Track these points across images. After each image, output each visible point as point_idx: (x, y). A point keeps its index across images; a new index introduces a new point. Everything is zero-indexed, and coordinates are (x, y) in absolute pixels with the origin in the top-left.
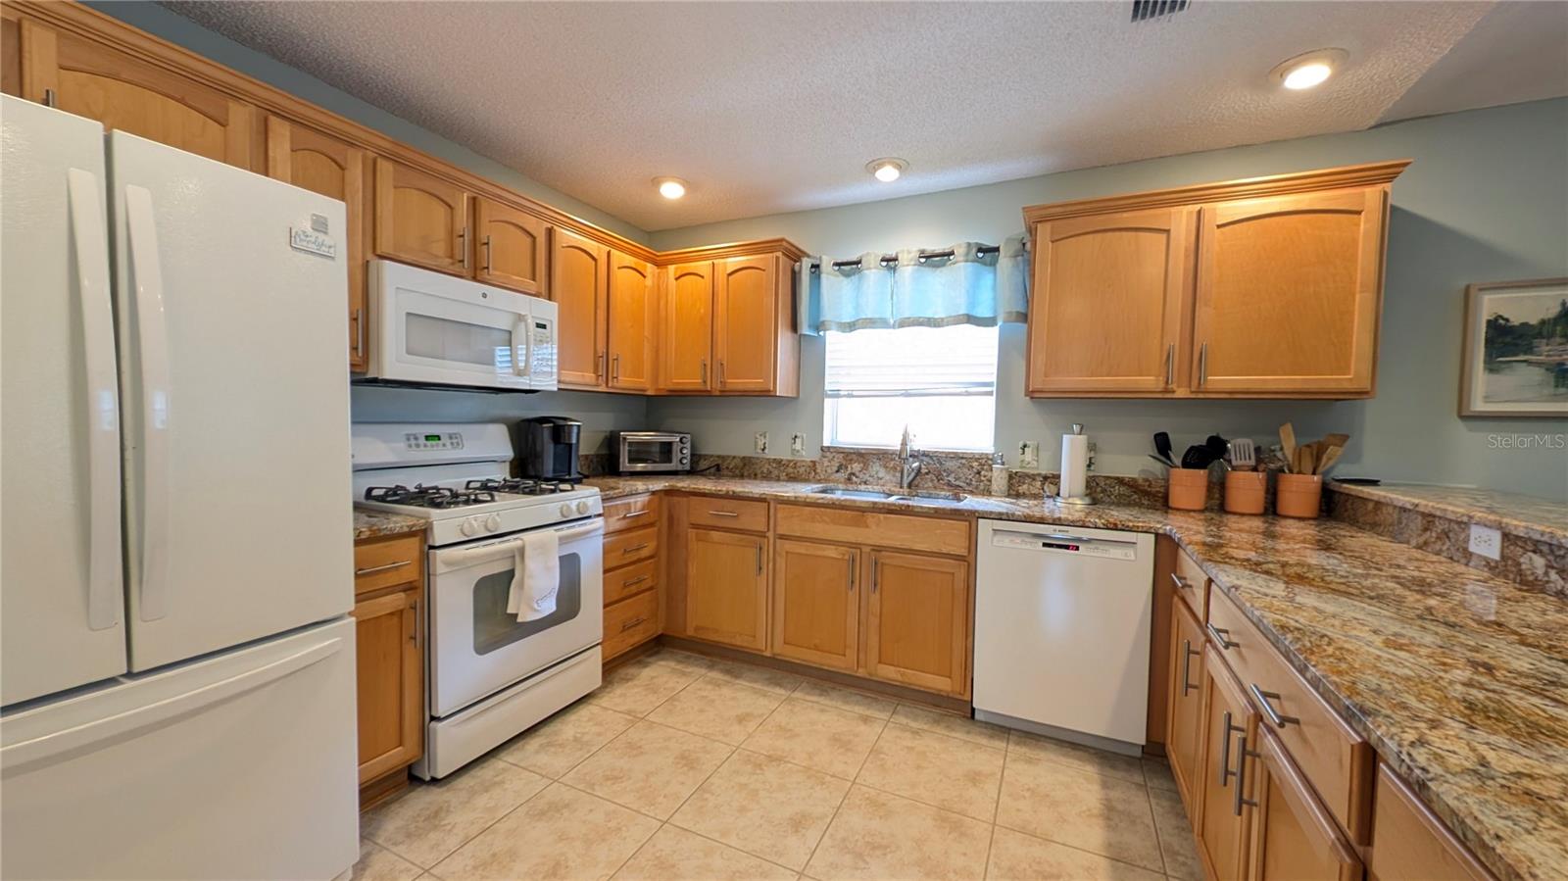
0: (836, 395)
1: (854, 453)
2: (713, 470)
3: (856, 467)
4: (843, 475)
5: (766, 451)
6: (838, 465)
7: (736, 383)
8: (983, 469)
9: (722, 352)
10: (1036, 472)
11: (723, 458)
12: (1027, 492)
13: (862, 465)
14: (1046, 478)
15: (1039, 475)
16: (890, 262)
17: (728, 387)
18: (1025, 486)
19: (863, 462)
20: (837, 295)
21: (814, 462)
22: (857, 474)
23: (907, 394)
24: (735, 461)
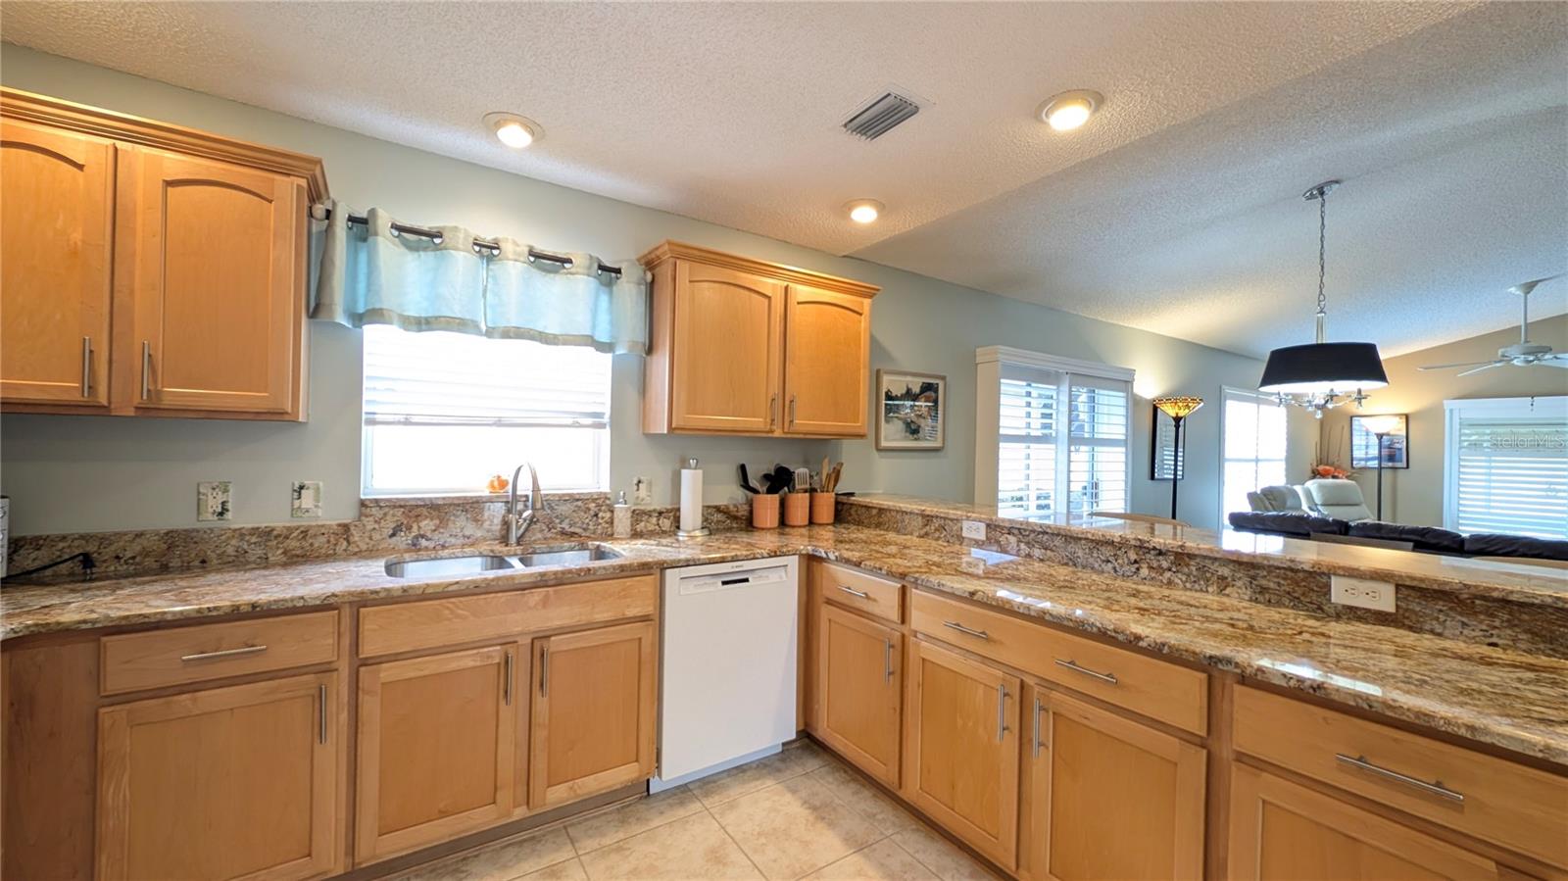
1: (424, 506)
2: (64, 568)
3: (427, 525)
4: (403, 540)
5: (229, 515)
6: (393, 525)
7: (175, 393)
8: (600, 510)
10: (652, 508)
11: (103, 540)
12: (644, 530)
13: (437, 522)
14: (660, 513)
15: (654, 510)
18: (643, 524)
19: (438, 517)
20: (403, 277)
21: (346, 527)
22: (429, 534)
24: (143, 541)
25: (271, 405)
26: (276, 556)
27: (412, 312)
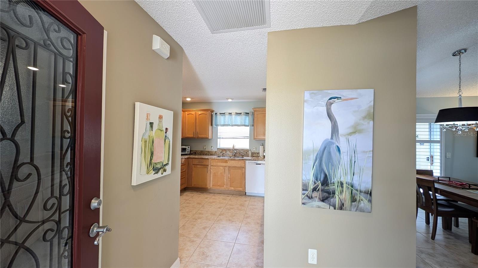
0: (220, 138)
2: (194, 153)
3: (224, 152)
4: (221, 154)
5: (206, 149)
6: (221, 152)
7: (200, 136)
8: (247, 152)
9: (198, 130)
11: (196, 151)
16: (230, 114)
17: (199, 137)
18: (254, 155)
20: (220, 119)
21: (216, 151)
23: (234, 138)
24: (199, 152)
25: (207, 137)
26: (209, 154)
27: (222, 124)
